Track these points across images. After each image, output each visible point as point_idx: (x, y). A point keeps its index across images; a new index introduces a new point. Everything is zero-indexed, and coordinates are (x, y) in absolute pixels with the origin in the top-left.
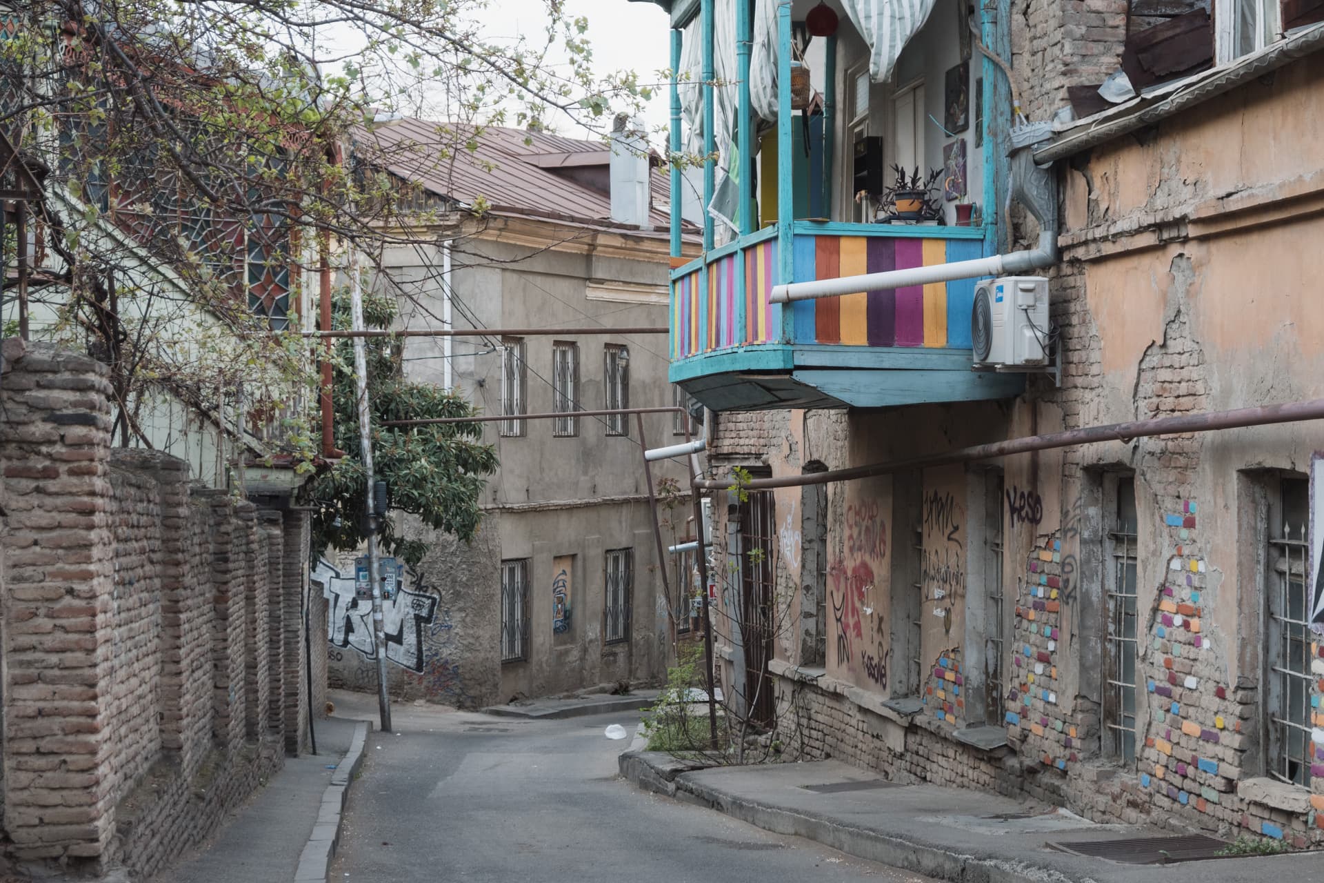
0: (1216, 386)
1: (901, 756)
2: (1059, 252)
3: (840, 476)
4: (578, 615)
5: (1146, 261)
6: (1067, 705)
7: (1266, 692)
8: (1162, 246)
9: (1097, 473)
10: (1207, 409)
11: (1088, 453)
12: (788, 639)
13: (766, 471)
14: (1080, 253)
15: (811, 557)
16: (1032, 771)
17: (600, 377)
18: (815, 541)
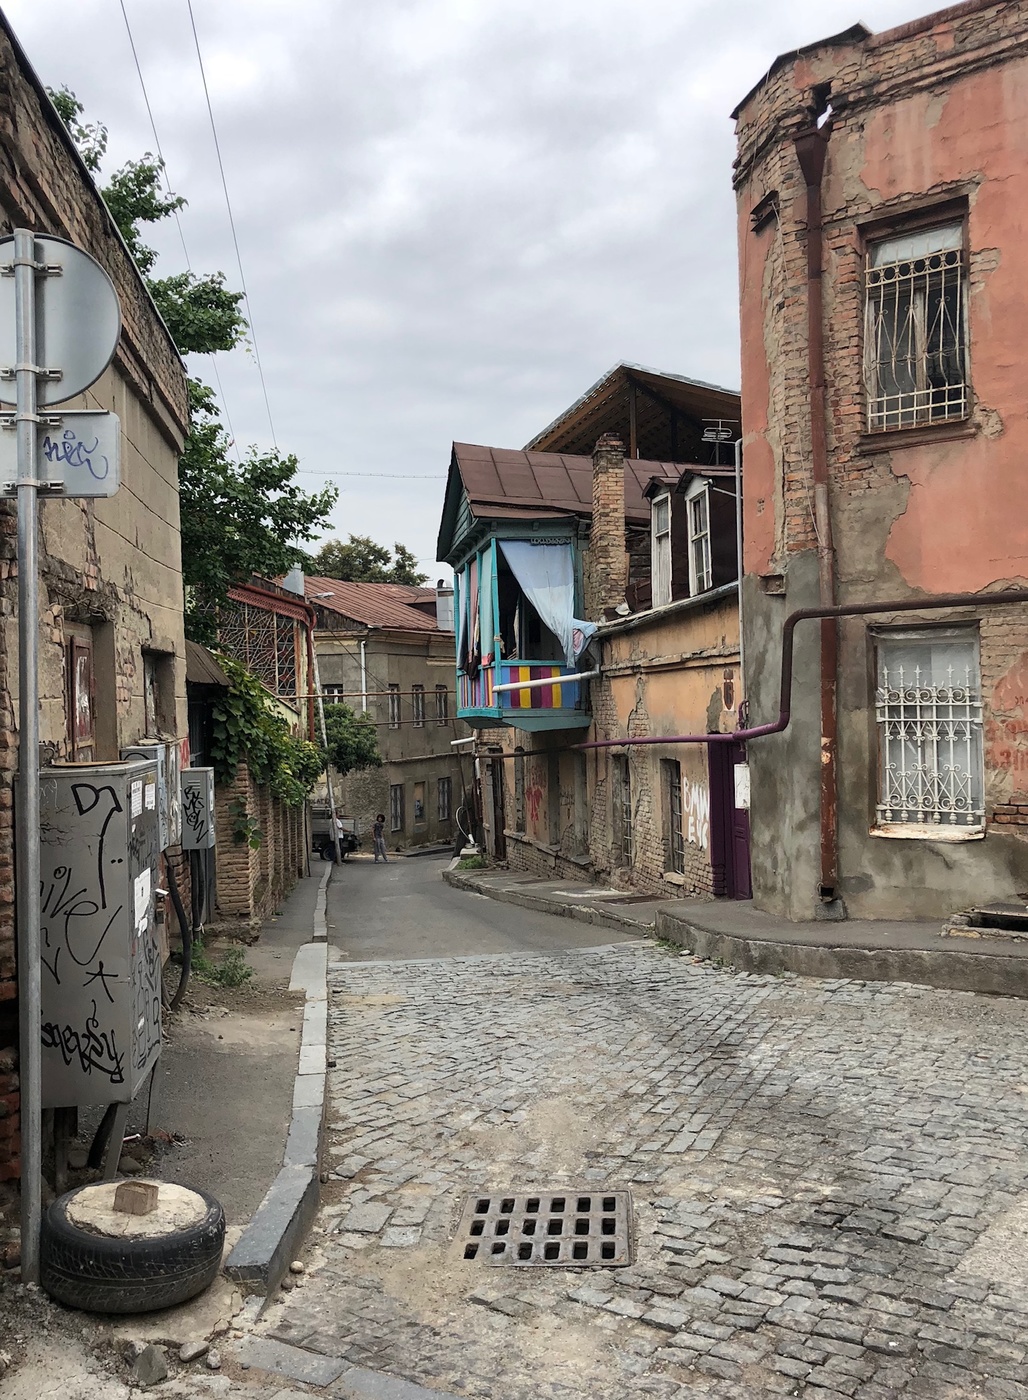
0: (652, 728)
1: (554, 868)
2: (602, 672)
3: (528, 754)
4: (426, 810)
5: (630, 679)
6: (610, 846)
7: (673, 841)
8: (634, 674)
9: (617, 757)
10: (649, 736)
11: (614, 749)
12: (511, 820)
13: (501, 750)
14: (608, 674)
15: (519, 786)
16: (599, 873)
17: (434, 700)
18: (519, 780)
